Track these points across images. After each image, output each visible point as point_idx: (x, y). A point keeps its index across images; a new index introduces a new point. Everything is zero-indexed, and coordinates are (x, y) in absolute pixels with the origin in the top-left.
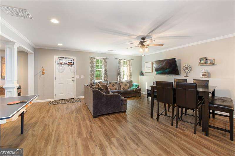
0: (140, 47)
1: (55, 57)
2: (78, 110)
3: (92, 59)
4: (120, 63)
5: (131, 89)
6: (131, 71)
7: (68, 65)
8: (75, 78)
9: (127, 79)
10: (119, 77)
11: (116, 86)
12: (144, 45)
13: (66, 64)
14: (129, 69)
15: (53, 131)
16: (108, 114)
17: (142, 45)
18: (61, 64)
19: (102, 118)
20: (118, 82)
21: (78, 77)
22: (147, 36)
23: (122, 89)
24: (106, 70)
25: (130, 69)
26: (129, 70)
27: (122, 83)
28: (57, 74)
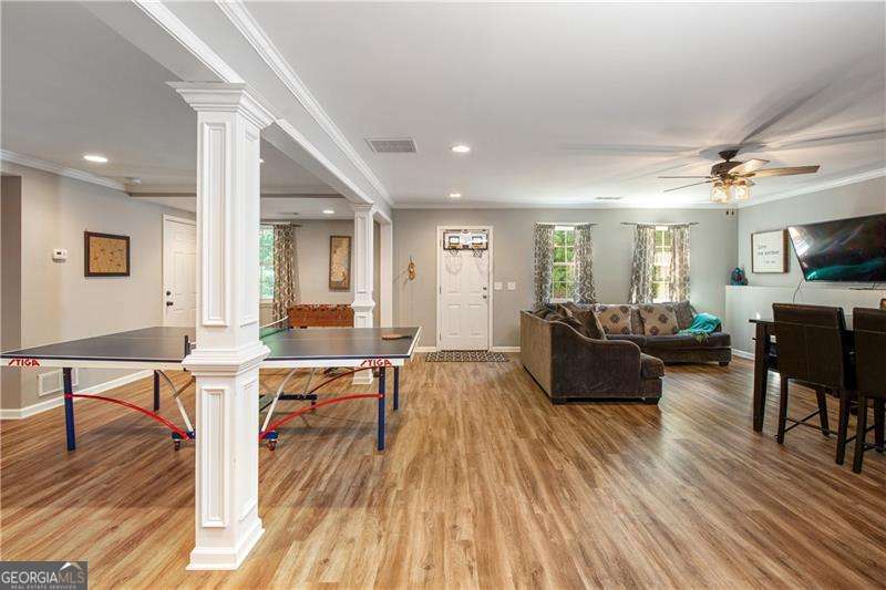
0: (713, 183)
1: (440, 230)
2: (505, 382)
3: (542, 229)
4: (641, 241)
5: (683, 333)
6: (686, 266)
7: (471, 253)
8: (491, 290)
9: (671, 297)
10: (638, 289)
11: (627, 321)
12: (731, 177)
13: (466, 247)
14: (677, 259)
15: (456, 414)
16: (598, 401)
17: (724, 176)
18: (454, 248)
19: (580, 407)
20: (633, 307)
21: (499, 286)
22: (741, 144)
23: (647, 333)
24: (586, 267)
25: (681, 261)
26: (677, 263)
27: (650, 309)
28: (443, 277)
